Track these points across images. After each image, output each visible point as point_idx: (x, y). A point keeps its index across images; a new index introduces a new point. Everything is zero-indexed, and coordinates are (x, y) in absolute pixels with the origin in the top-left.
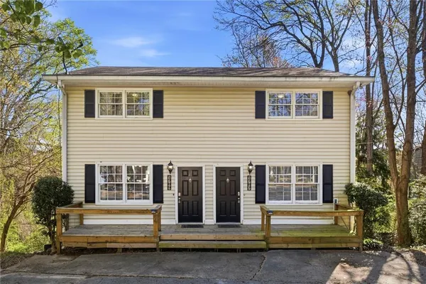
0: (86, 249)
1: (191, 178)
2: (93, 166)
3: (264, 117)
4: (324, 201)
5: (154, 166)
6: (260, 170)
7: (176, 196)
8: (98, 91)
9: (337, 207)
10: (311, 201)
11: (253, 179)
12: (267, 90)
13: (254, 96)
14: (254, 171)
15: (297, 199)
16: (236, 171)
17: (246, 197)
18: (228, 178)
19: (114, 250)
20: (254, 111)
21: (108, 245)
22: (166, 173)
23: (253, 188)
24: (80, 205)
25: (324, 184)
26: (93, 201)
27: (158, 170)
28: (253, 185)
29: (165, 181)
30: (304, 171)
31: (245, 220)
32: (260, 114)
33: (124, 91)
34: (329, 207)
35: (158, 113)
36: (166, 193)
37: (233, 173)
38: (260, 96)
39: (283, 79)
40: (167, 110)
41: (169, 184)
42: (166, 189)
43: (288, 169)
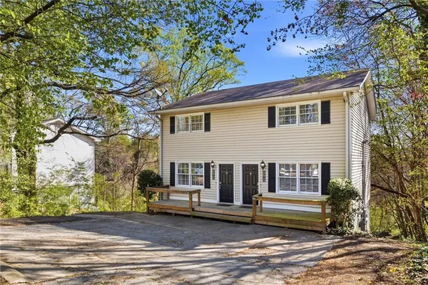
2: (174, 163)
3: (275, 126)
4: (322, 193)
5: (205, 164)
6: (271, 166)
7: (218, 184)
10: (312, 193)
11: (267, 173)
12: (276, 105)
13: (267, 111)
14: (267, 168)
15: (303, 189)
16: (256, 167)
17: (263, 187)
18: (250, 171)
19: (171, 214)
20: (267, 122)
21: (168, 211)
22: (211, 168)
23: (267, 181)
24: (167, 187)
25: (323, 179)
26: (174, 185)
27: (208, 166)
28: (267, 178)
29: (211, 174)
30: (306, 168)
32: (272, 123)
33: (189, 116)
35: (207, 128)
36: (212, 182)
37: (254, 169)
38: (272, 111)
39: (289, 96)
40: (212, 125)
41: (214, 176)
42: (211, 178)
43: (294, 166)
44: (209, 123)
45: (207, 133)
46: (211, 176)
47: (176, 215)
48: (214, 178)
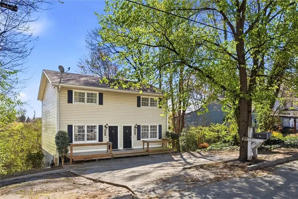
0: (83, 161)
1: (113, 131)
2: (72, 126)
3: (140, 106)
4: (159, 138)
5: (99, 126)
6: (139, 127)
7: (108, 138)
8: (74, 91)
9: (163, 140)
10: (155, 139)
11: (136, 130)
12: (141, 96)
13: (137, 98)
15: (151, 138)
16: (130, 127)
17: (134, 137)
18: (127, 130)
19: (95, 160)
20: (137, 104)
21: (93, 159)
22: (104, 128)
23: (136, 134)
25: (159, 132)
26: (72, 142)
27: (101, 127)
29: (104, 132)
30: (153, 127)
31: (133, 147)
33: (86, 92)
34: (160, 140)
35: (101, 103)
36: (104, 137)
40: (104, 102)
41: (105, 133)
42: (104, 135)
43: (148, 127)
44: (102, 99)
45: (101, 106)
46: (104, 134)
47: (99, 160)
48: (105, 135)
